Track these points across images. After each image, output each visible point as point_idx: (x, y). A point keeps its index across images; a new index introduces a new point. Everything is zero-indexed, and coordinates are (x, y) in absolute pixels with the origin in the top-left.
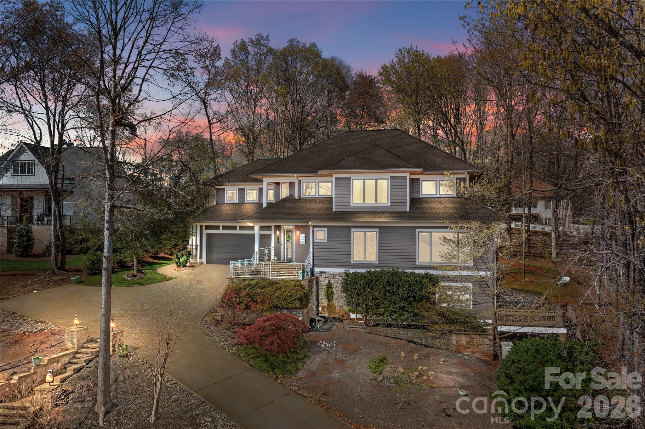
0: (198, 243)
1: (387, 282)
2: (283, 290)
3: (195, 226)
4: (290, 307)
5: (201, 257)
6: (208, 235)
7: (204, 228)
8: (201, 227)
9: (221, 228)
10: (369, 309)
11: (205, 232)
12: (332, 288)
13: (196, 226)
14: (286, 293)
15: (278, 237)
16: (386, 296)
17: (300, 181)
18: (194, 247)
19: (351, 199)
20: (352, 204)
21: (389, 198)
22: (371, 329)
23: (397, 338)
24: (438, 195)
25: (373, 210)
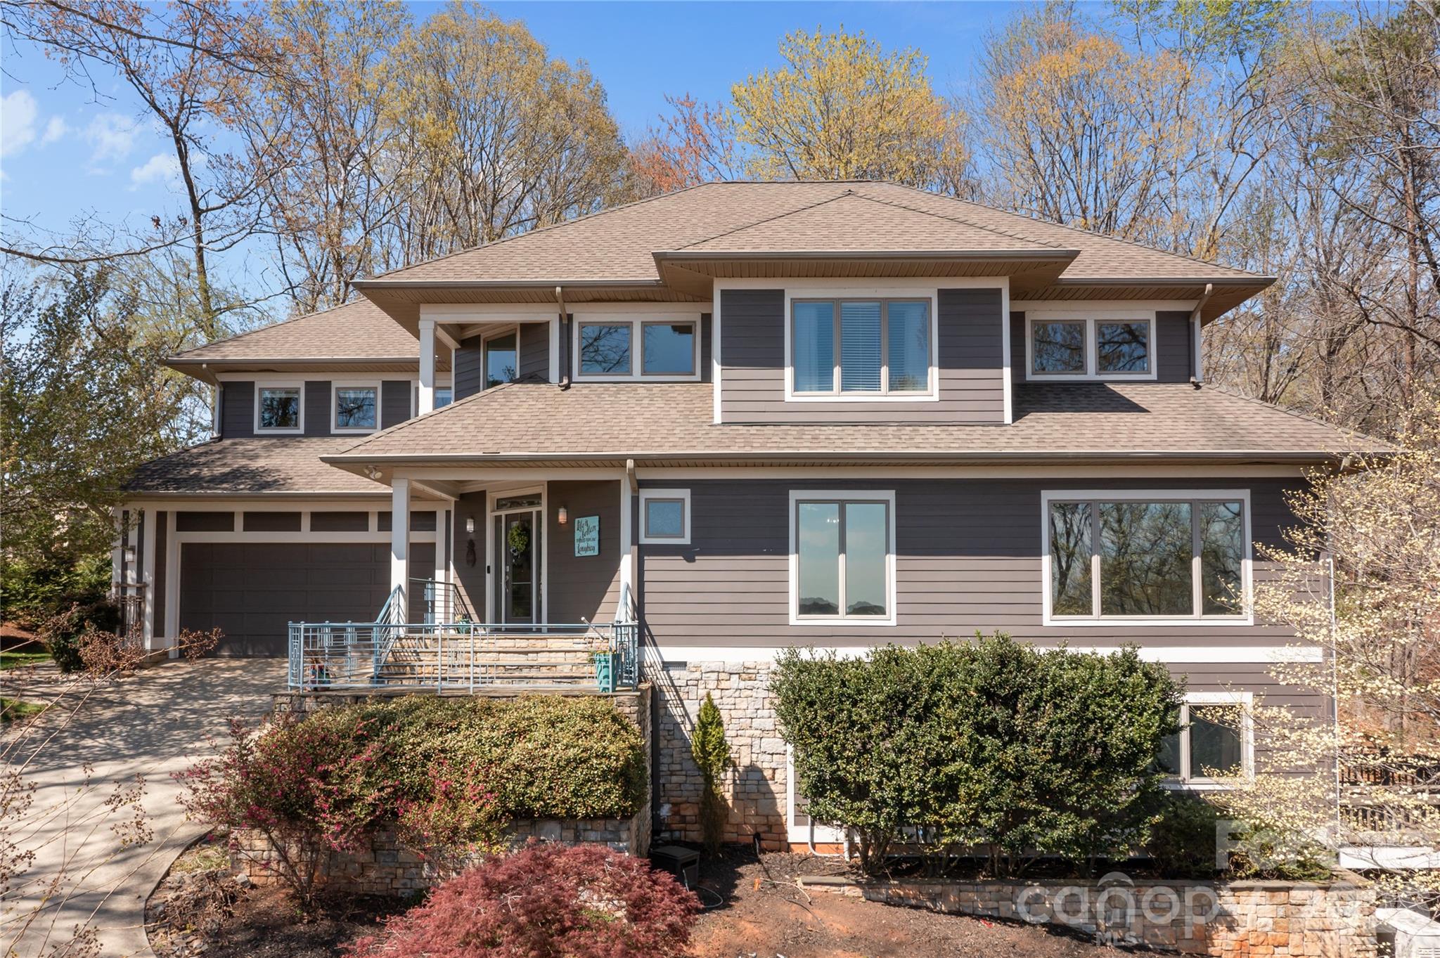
0: (149, 577)
1: (981, 690)
2: (539, 734)
3: (134, 518)
4: (581, 811)
5: (158, 631)
6: (187, 548)
7: (171, 523)
8: (161, 517)
9: (239, 522)
10: (910, 805)
11: (176, 539)
12: (720, 724)
13: (142, 514)
14: (558, 752)
15: (471, 544)
16: (982, 748)
17: (570, 317)
18: (131, 592)
19: (788, 372)
20: (789, 395)
21: (934, 373)
22: (894, 888)
23: (1004, 920)
24: (1091, 373)
25: (873, 420)
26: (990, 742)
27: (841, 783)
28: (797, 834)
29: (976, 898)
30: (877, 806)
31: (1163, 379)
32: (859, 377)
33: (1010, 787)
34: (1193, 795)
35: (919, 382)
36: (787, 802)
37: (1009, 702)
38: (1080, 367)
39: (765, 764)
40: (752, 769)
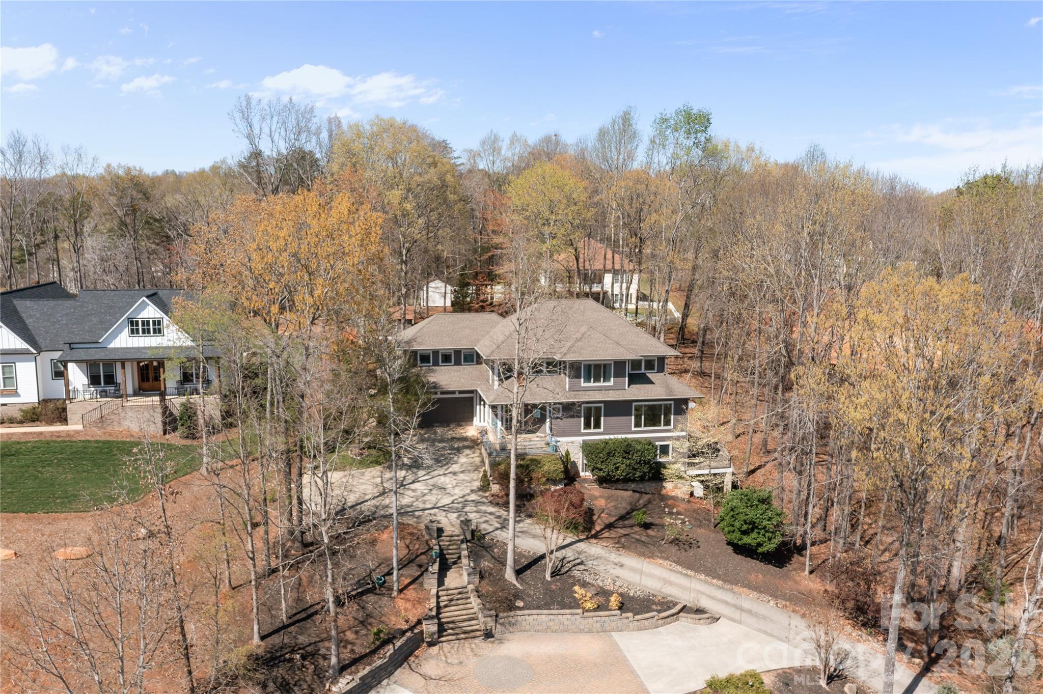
16: (623, 461)
19: (582, 380)
20: (583, 384)
21: (612, 379)
22: (605, 485)
23: (625, 490)
24: (643, 371)
25: (600, 389)
26: (625, 460)
27: (597, 468)
28: (582, 474)
29: (619, 486)
30: (604, 472)
31: (658, 372)
32: (597, 380)
33: (628, 468)
34: (659, 462)
35: (609, 381)
36: (580, 469)
37: (629, 453)
38: (640, 369)
39: (576, 461)
40: (574, 462)
